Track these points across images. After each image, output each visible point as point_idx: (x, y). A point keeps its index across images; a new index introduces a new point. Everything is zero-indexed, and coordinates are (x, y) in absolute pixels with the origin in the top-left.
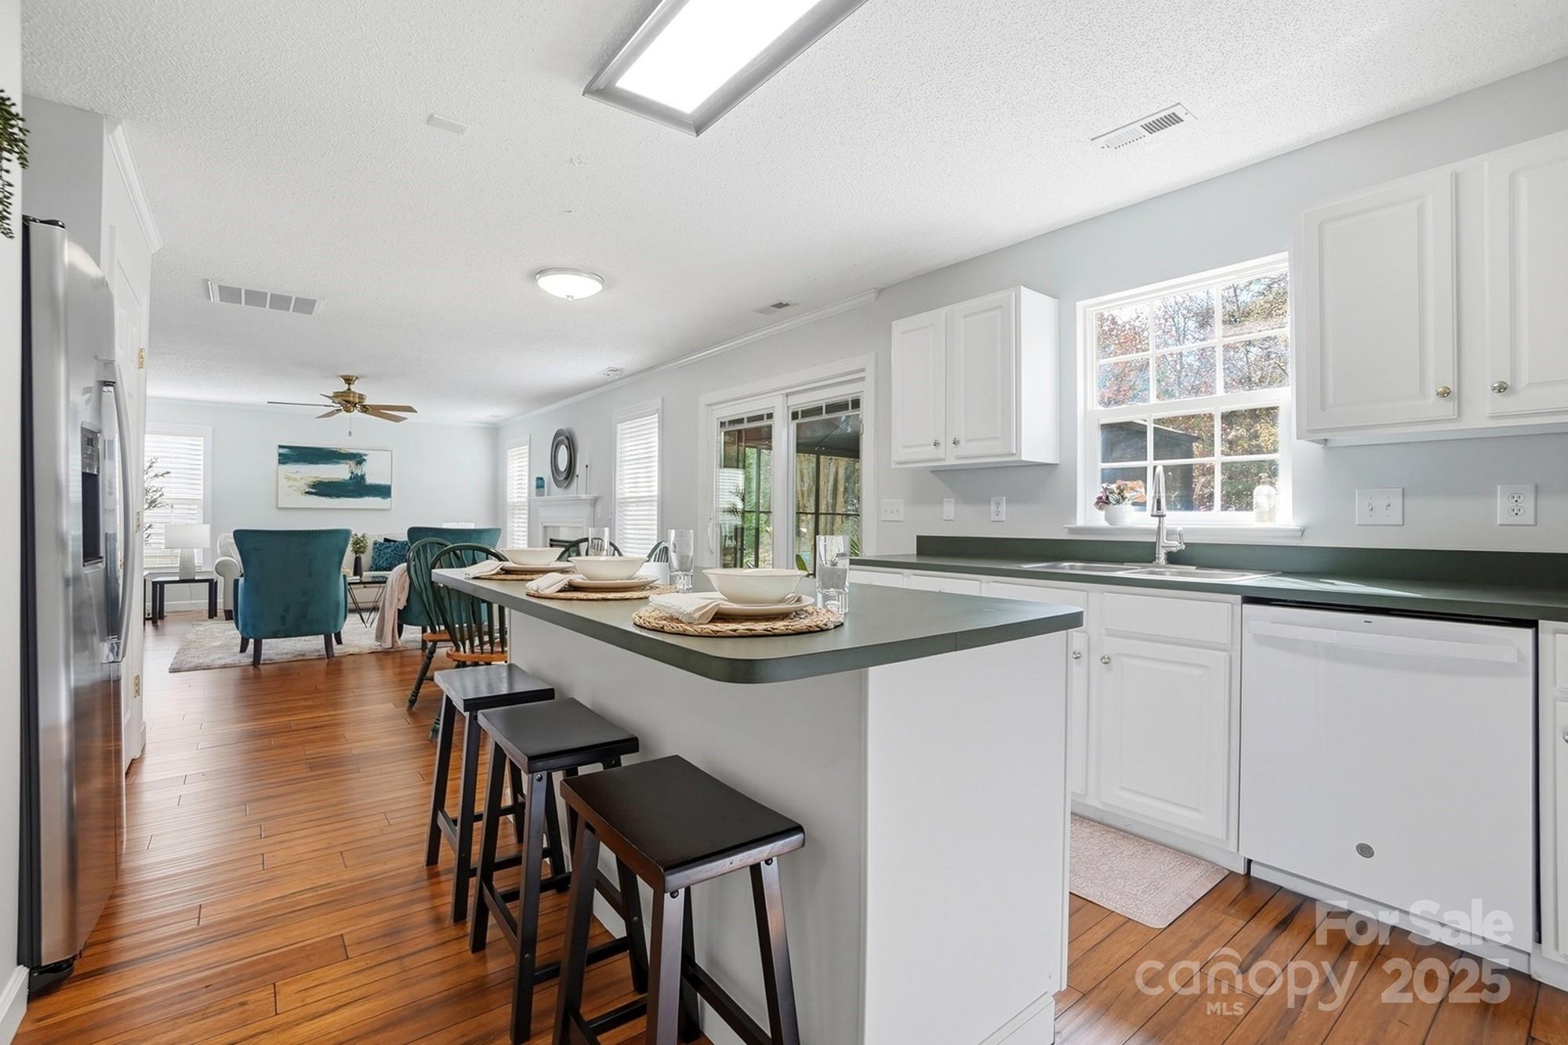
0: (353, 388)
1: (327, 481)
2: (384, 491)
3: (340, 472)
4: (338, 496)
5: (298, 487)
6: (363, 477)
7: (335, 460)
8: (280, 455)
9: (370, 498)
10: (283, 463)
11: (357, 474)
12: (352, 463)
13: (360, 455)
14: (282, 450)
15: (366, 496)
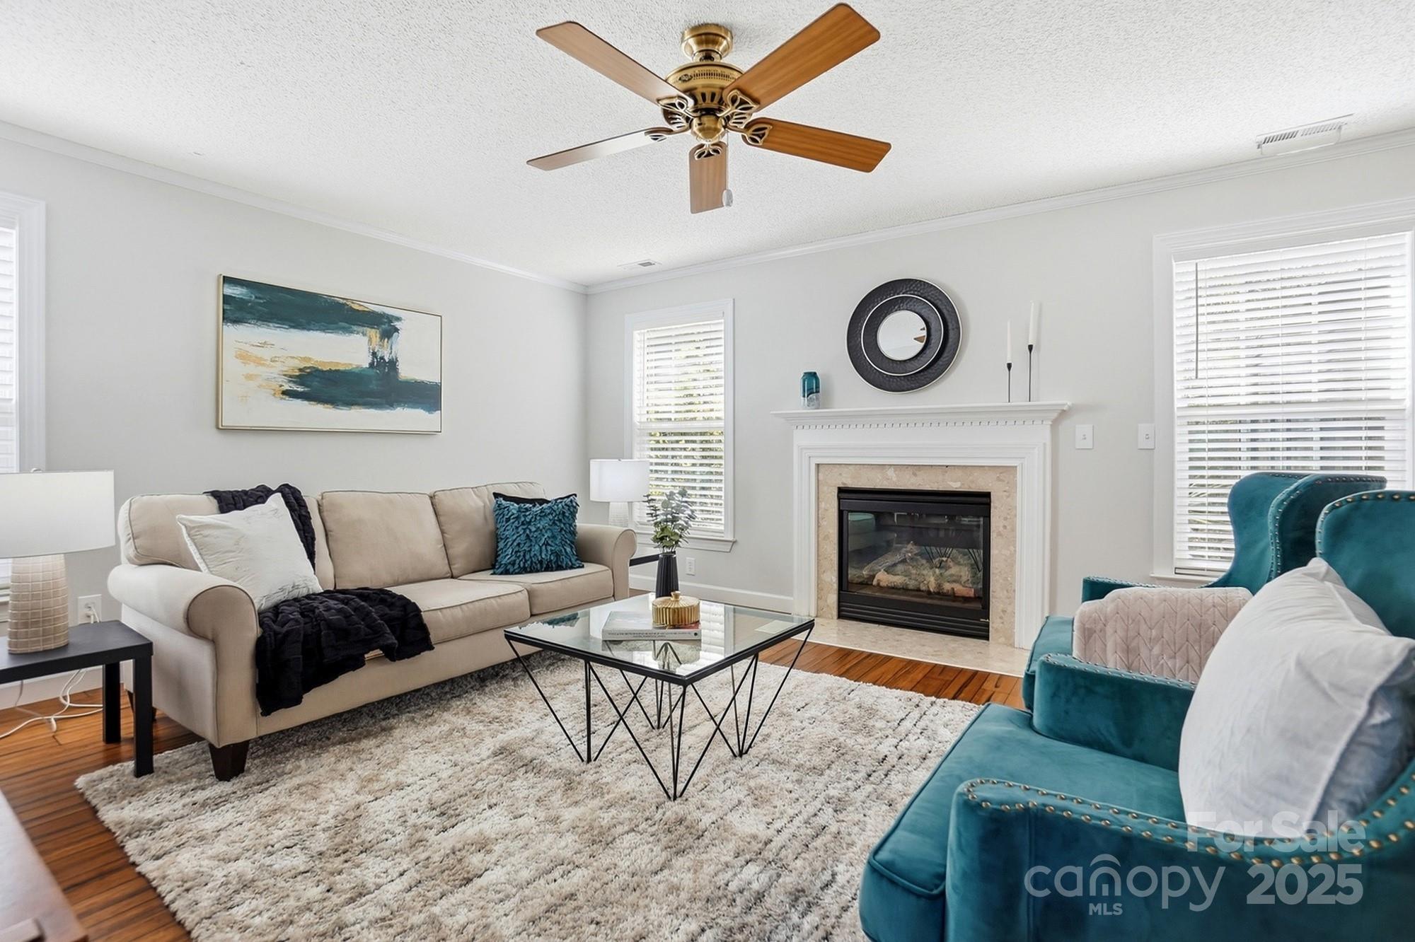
1: (325, 368)
2: (429, 397)
3: (351, 352)
4: (349, 403)
5: (267, 380)
6: (393, 364)
7: (343, 325)
8: (227, 299)
9: (405, 411)
10: (236, 321)
11: (382, 358)
12: (374, 333)
13: (391, 319)
14: (231, 291)
15: (399, 405)
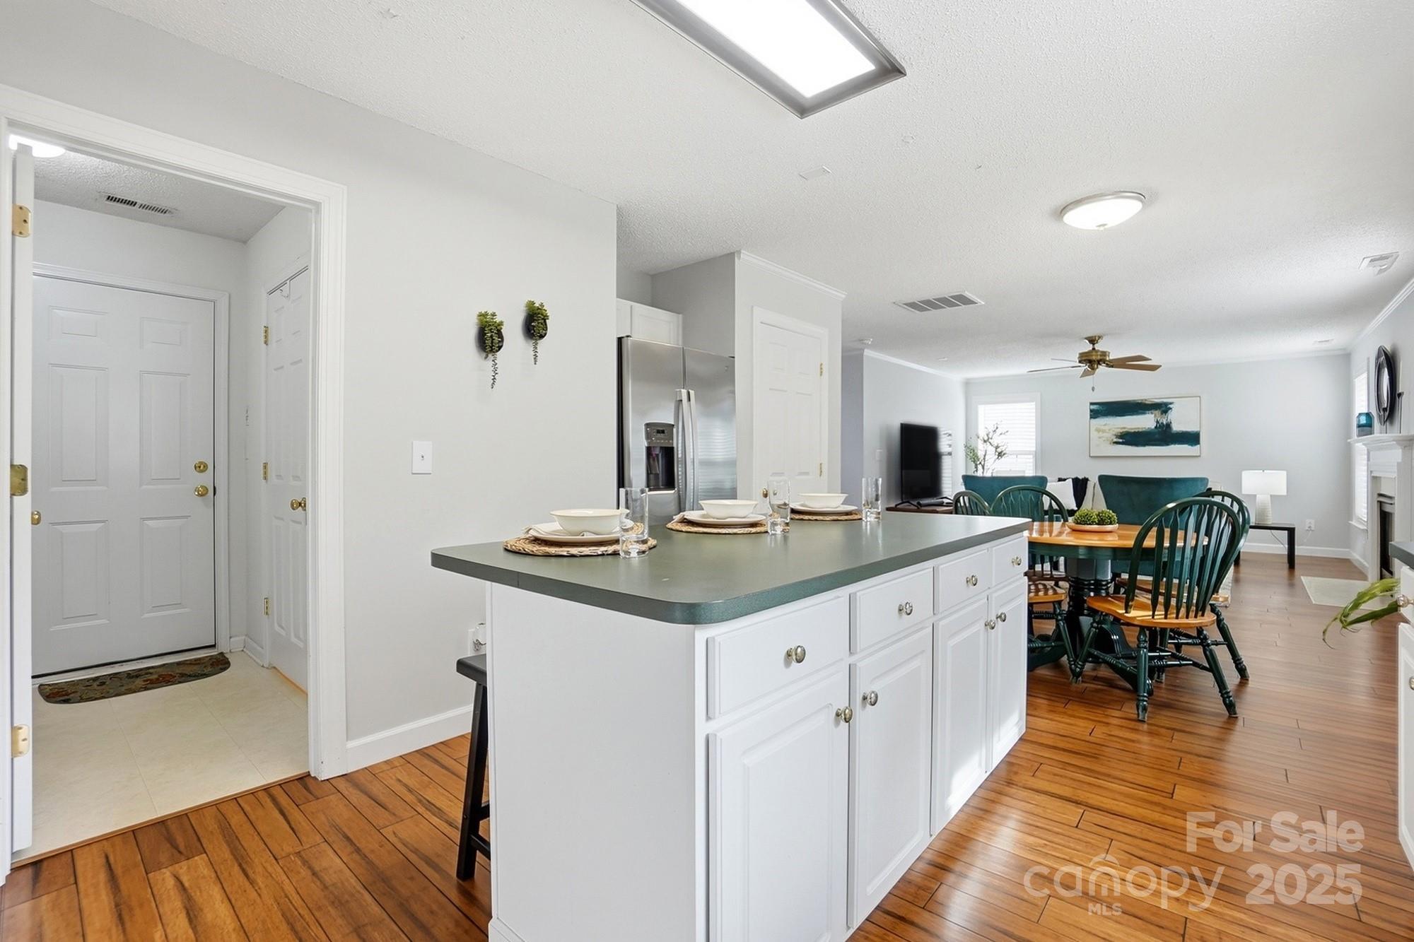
0: (1097, 347)
1: (1133, 431)
2: (1192, 438)
3: (1146, 422)
4: (1144, 445)
5: (1107, 438)
6: (1168, 426)
7: (1140, 411)
8: (1091, 411)
9: (1177, 445)
10: (1095, 418)
11: (1162, 423)
12: (1158, 412)
13: (1166, 404)
14: (1092, 407)
15: (1172, 444)
